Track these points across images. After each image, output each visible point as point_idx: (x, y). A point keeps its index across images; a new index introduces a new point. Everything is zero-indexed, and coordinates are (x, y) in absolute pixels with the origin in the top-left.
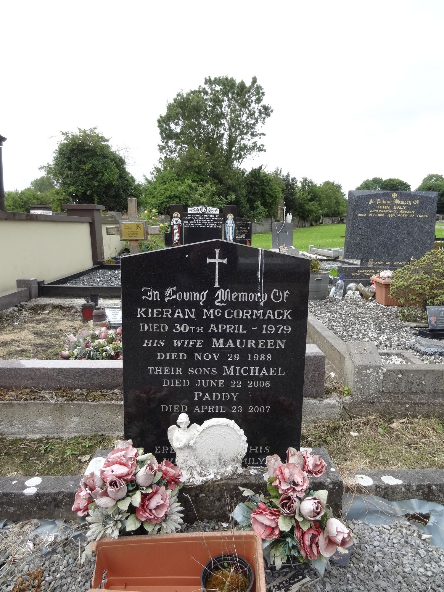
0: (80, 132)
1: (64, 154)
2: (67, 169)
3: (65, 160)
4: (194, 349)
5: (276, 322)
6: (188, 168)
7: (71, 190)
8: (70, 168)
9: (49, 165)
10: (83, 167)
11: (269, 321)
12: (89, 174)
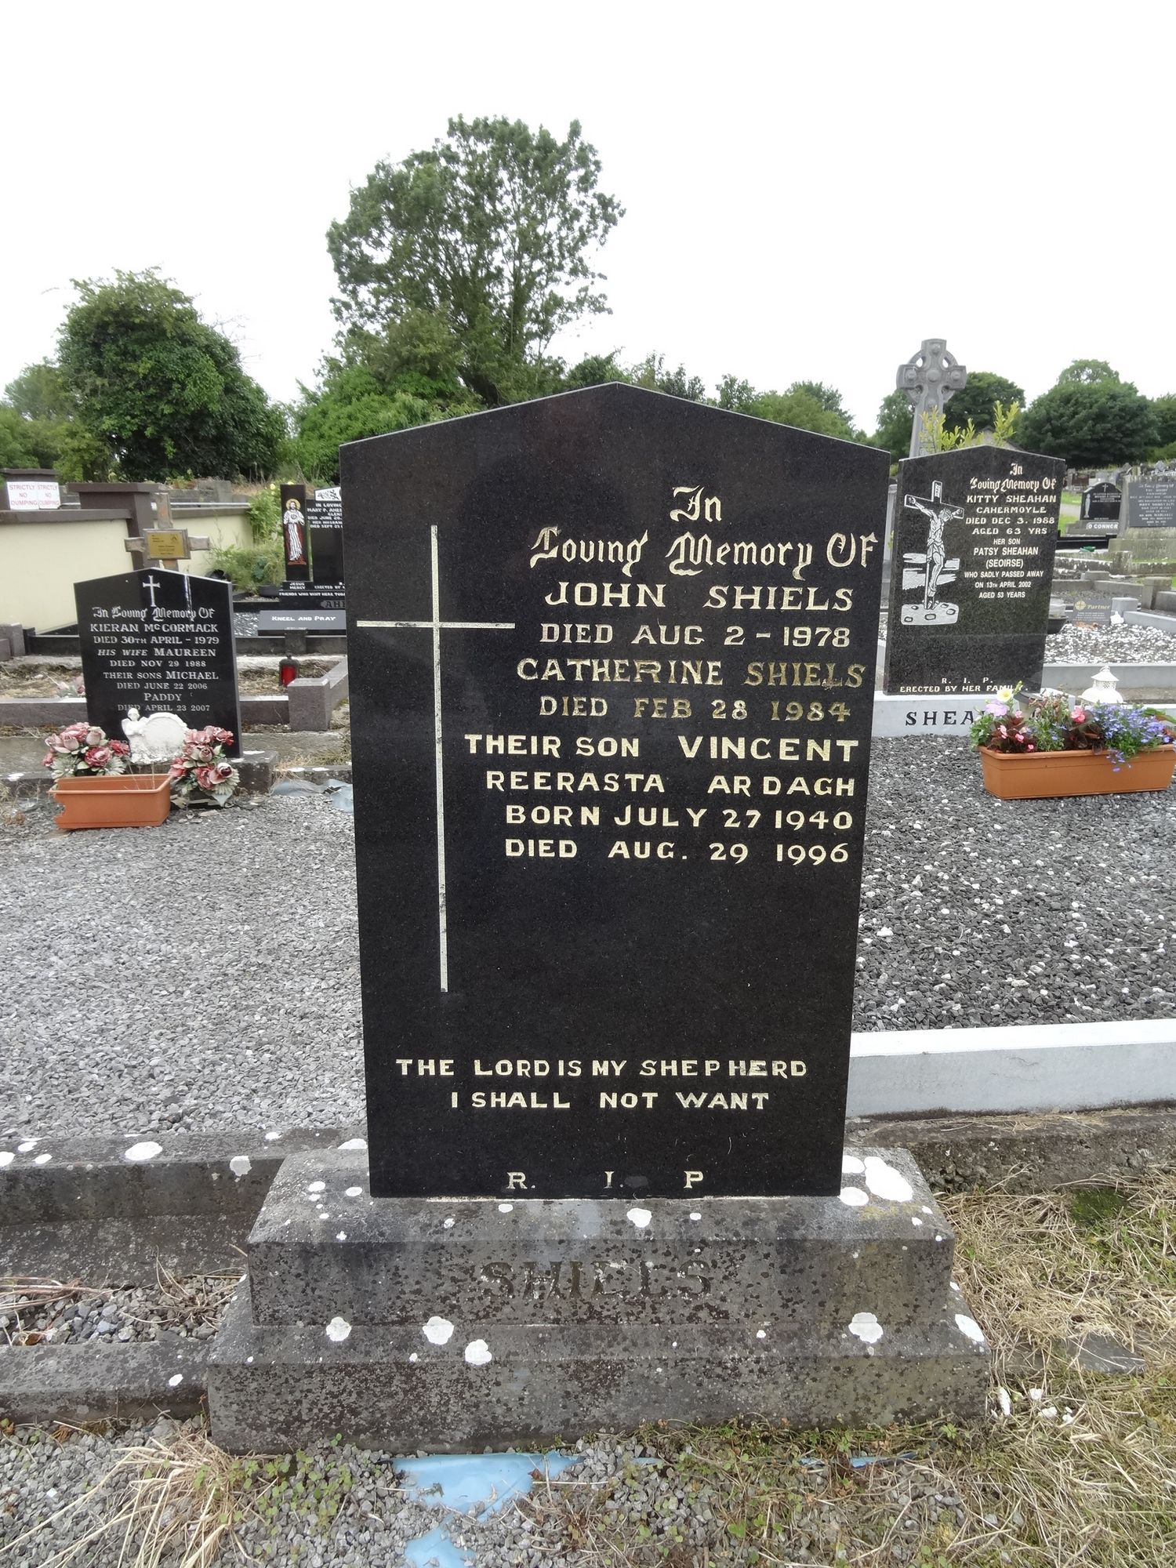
0: (120, 279)
1: (84, 336)
2: (92, 372)
3: (87, 349)
4: (140, 657)
5: (205, 635)
6: (407, 363)
7: (104, 427)
8: (100, 372)
9: (47, 362)
10: (133, 367)
11: (200, 634)
12: (148, 385)
